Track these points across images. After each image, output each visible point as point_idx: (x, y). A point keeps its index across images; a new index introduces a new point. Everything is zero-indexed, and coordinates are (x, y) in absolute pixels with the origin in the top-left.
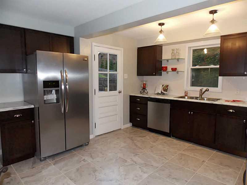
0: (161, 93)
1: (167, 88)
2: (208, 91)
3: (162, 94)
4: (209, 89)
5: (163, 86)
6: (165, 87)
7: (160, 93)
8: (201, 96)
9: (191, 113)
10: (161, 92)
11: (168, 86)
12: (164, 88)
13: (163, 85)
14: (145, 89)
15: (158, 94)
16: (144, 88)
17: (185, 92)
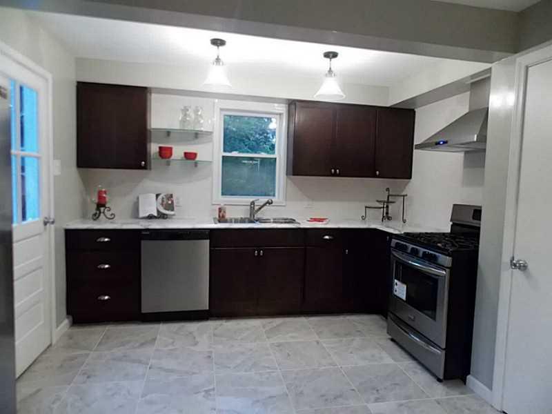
0: (158, 214)
1: (172, 202)
2: (272, 203)
3: (162, 216)
4: (273, 200)
5: (160, 197)
6: (165, 200)
7: (156, 214)
8: (254, 216)
9: (259, 253)
10: (158, 211)
11: (171, 196)
12: (163, 201)
13: (157, 196)
14: (104, 206)
15: (151, 217)
16: (101, 205)
17: (220, 209)
